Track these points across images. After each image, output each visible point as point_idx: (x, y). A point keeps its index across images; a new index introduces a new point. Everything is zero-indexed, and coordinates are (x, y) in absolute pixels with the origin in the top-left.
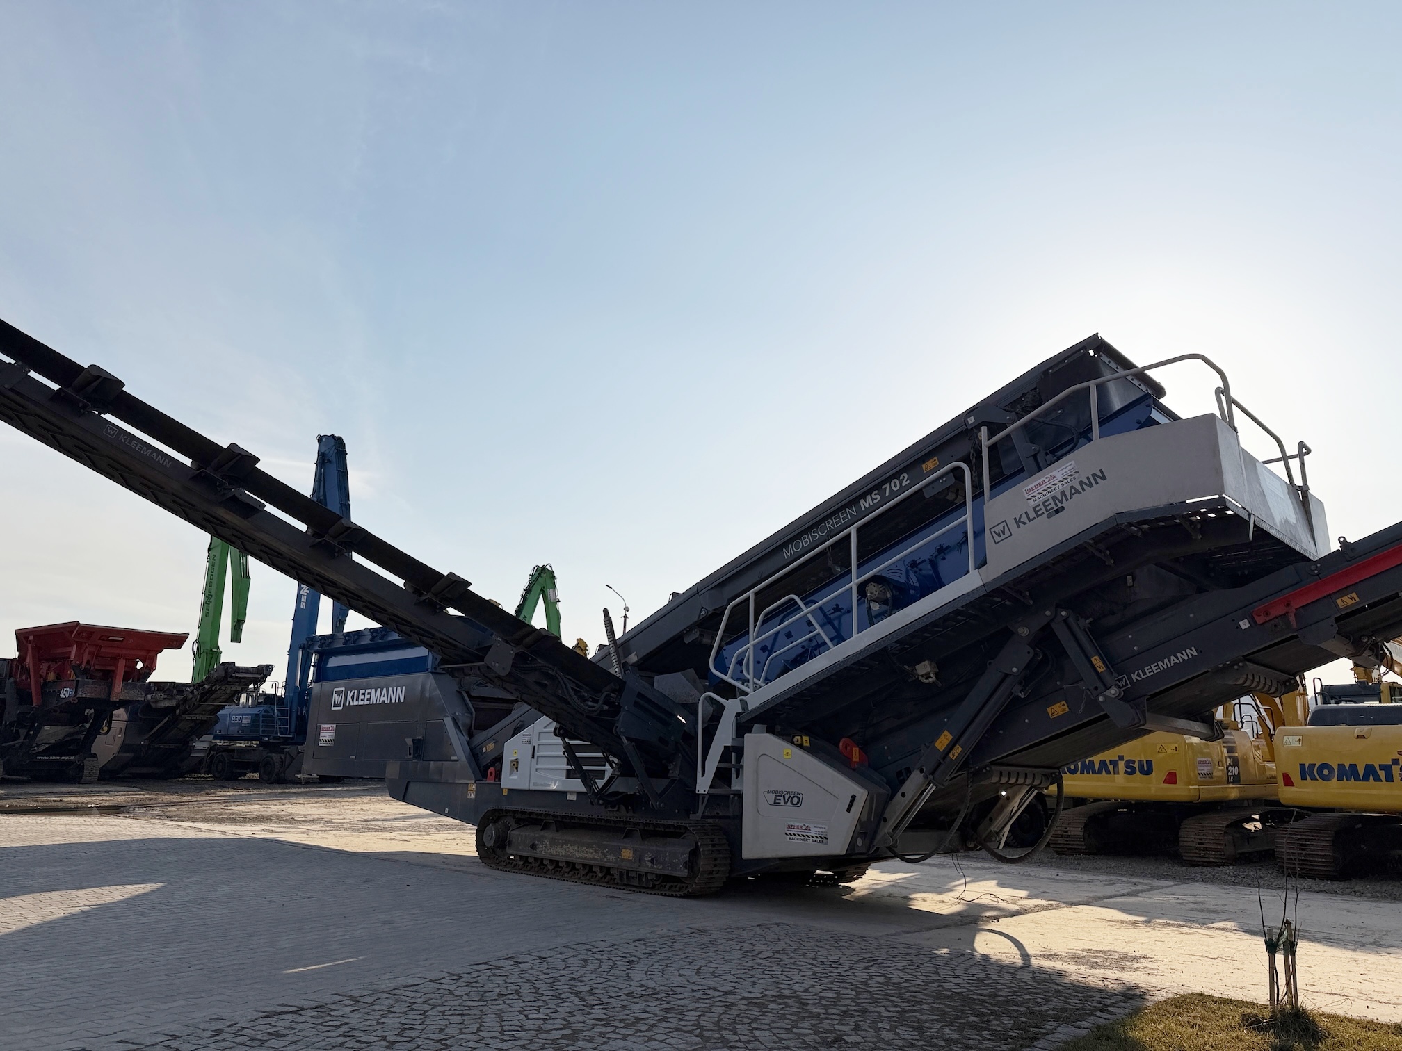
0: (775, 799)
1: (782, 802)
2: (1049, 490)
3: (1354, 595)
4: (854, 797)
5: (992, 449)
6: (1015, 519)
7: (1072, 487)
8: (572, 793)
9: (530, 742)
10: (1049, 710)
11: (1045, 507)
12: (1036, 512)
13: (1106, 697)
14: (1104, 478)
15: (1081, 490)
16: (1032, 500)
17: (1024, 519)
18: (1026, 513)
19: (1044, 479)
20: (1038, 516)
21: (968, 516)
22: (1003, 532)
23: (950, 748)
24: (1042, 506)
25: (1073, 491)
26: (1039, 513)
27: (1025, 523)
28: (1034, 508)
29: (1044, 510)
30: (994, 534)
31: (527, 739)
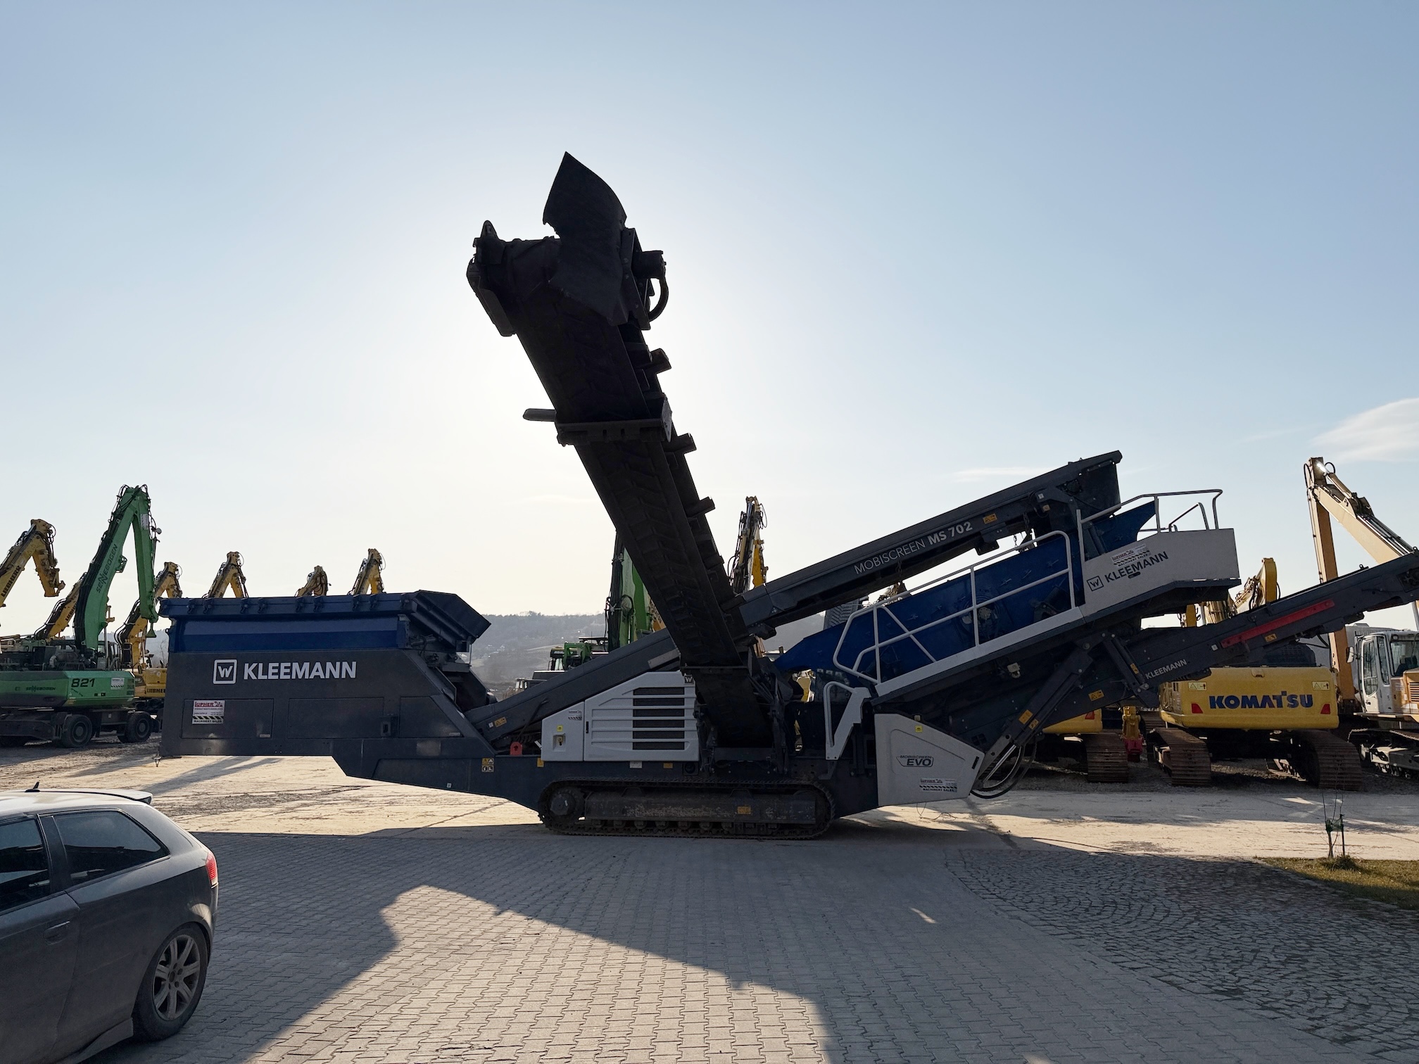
0: (908, 762)
1: (915, 764)
2: (1131, 560)
3: (1274, 635)
4: (977, 758)
5: (1082, 524)
6: (1106, 576)
7: (1145, 560)
8: (635, 762)
9: (580, 718)
10: (1090, 695)
11: (1127, 571)
12: (1121, 573)
13: (1142, 690)
14: (1166, 558)
15: (1151, 563)
16: (1117, 565)
17: (1112, 576)
18: (1113, 573)
19: (1125, 552)
20: (1122, 576)
21: (1069, 569)
22: (1097, 584)
23: (1031, 721)
24: (1124, 570)
25: (1148, 563)
26: (1123, 574)
27: (1113, 580)
28: (1119, 571)
29: (1126, 573)
30: (1091, 585)
31: (575, 715)
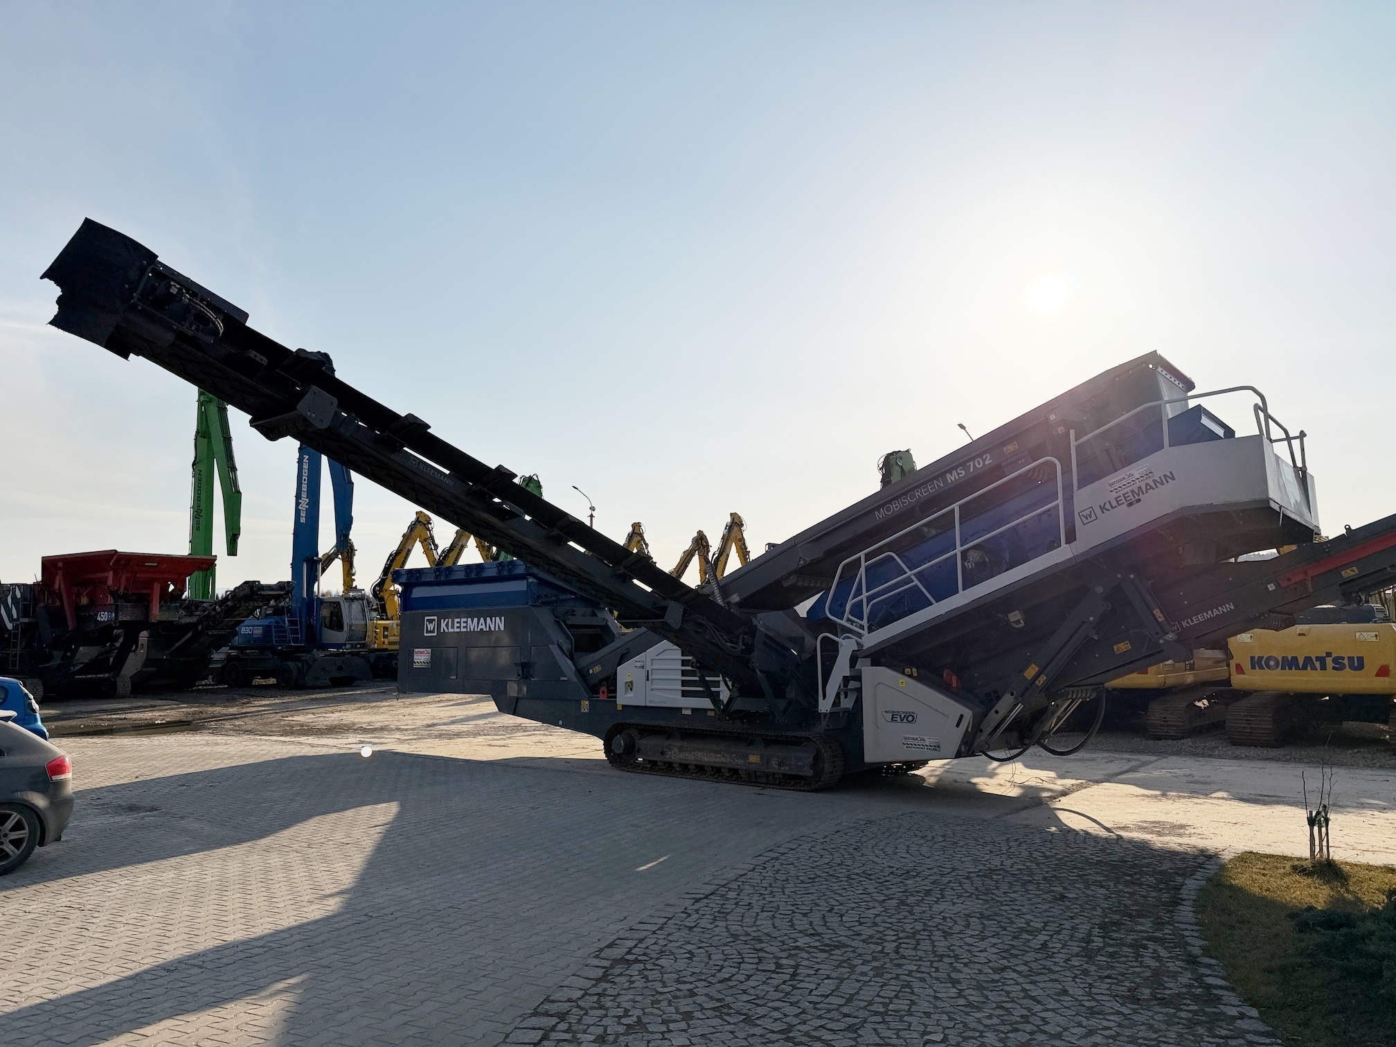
0: (893, 717)
1: (899, 720)
2: (1128, 485)
3: (1354, 568)
4: (962, 716)
5: (1077, 447)
6: (1100, 506)
7: (1147, 484)
8: (686, 708)
9: (643, 667)
10: (1115, 647)
11: (1125, 498)
12: (1117, 502)
13: (1165, 640)
14: (1173, 479)
15: (1153, 486)
16: (1114, 492)
17: (1108, 506)
18: (1109, 502)
19: (1123, 476)
20: (1119, 505)
21: (1060, 501)
22: (1091, 516)
23: (1037, 676)
24: (1122, 497)
25: (1148, 487)
26: (1120, 503)
27: (1108, 510)
28: (1116, 499)
29: (1124, 500)
30: (1083, 518)
31: (639, 664)
